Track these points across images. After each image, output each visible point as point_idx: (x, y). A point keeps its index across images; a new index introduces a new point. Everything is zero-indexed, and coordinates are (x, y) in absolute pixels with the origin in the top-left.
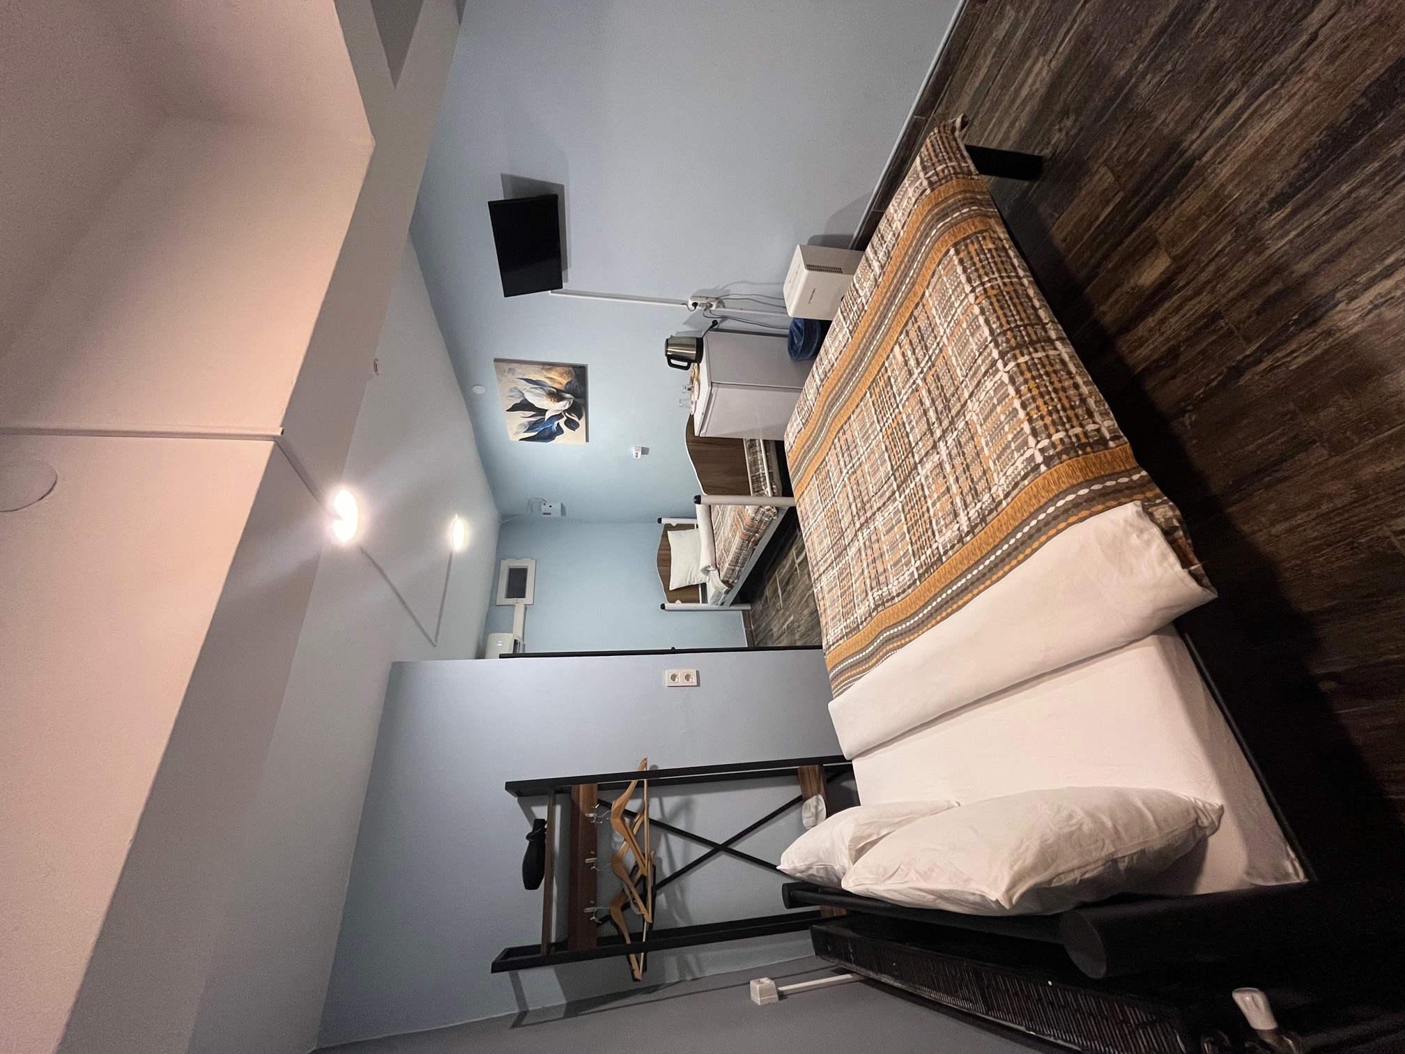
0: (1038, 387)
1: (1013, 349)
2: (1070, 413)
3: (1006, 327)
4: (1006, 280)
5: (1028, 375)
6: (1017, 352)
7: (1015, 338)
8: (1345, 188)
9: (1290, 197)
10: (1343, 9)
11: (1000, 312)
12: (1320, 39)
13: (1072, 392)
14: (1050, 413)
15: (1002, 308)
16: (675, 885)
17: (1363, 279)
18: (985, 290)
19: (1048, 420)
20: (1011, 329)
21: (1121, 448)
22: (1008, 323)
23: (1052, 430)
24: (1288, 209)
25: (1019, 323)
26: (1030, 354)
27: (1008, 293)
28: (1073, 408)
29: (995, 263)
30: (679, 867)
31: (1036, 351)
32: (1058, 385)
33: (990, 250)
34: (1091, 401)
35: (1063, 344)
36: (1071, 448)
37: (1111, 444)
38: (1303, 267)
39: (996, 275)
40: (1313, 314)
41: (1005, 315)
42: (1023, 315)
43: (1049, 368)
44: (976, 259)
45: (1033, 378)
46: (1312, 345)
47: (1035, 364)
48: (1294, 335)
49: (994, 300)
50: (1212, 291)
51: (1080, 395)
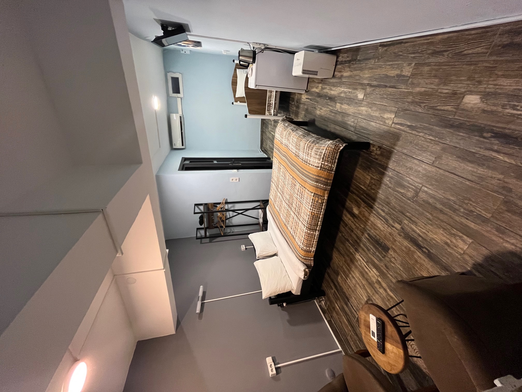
0: (307, 238)
1: (308, 228)
2: (309, 245)
3: (310, 223)
4: (317, 212)
5: (307, 235)
6: (309, 230)
7: (310, 227)
8: (372, 247)
9: (370, 237)
10: (398, 231)
11: (311, 220)
12: (393, 228)
13: (312, 242)
14: (306, 244)
15: (312, 219)
16: (230, 219)
17: (362, 256)
18: (312, 212)
19: (305, 244)
20: (311, 225)
21: (313, 254)
22: (311, 223)
23: (305, 246)
24: (368, 237)
25: (313, 224)
26: (310, 231)
27: (316, 216)
28: (310, 245)
29: (318, 207)
30: (231, 216)
31: (312, 232)
32: (311, 240)
33: (319, 203)
34: (314, 245)
35: (318, 232)
36: (305, 251)
37: (312, 253)
38: (362, 245)
39: (316, 210)
40: (356, 250)
41: (312, 221)
42: (315, 223)
43: (312, 236)
44: (315, 203)
45: (308, 236)
46: (353, 252)
47: (310, 234)
48: (353, 248)
49: (312, 216)
50: (356, 228)
51: (313, 243)
